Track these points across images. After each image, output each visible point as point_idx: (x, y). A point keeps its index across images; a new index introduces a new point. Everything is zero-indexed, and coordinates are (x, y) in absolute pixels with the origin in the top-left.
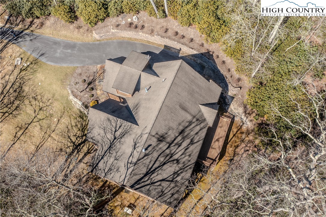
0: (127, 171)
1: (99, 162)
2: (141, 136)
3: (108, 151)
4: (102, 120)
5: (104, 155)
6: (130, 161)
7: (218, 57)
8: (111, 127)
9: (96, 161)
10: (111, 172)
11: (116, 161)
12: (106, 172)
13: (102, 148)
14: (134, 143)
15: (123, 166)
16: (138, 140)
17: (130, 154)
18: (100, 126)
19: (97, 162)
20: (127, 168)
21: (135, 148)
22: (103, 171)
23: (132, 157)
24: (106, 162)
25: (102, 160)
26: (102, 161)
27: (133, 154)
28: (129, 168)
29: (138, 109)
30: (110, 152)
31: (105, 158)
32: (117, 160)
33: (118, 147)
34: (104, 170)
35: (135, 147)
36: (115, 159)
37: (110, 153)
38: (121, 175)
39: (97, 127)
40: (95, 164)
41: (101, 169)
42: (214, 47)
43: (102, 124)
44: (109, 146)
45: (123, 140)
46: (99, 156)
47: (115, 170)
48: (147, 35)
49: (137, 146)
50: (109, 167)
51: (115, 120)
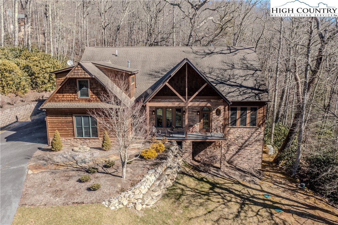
1: (248, 88)
2: (195, 53)
3: (228, 82)
5: (237, 86)
6: (229, 51)
9: (250, 93)
10: (249, 66)
11: (236, 66)
12: (254, 72)
13: (229, 95)
14: (206, 56)
15: (236, 56)
16: (201, 53)
17: (221, 54)
19: (249, 91)
20: (237, 51)
21: (212, 53)
22: (255, 75)
23: (223, 52)
24: (244, 78)
25: (243, 84)
26: (245, 84)
27: (219, 52)
28: (236, 49)
29: (158, 70)
30: (228, 79)
31: (239, 81)
32: (233, 66)
33: (218, 72)
34: (253, 74)
35: (210, 54)
36: (235, 68)
37: (230, 79)
38: (247, 54)
40: (254, 93)
41: (256, 80)
44: (221, 85)
45: (206, 71)
46: (241, 93)
47: (245, 62)
49: (208, 52)
50: (247, 70)
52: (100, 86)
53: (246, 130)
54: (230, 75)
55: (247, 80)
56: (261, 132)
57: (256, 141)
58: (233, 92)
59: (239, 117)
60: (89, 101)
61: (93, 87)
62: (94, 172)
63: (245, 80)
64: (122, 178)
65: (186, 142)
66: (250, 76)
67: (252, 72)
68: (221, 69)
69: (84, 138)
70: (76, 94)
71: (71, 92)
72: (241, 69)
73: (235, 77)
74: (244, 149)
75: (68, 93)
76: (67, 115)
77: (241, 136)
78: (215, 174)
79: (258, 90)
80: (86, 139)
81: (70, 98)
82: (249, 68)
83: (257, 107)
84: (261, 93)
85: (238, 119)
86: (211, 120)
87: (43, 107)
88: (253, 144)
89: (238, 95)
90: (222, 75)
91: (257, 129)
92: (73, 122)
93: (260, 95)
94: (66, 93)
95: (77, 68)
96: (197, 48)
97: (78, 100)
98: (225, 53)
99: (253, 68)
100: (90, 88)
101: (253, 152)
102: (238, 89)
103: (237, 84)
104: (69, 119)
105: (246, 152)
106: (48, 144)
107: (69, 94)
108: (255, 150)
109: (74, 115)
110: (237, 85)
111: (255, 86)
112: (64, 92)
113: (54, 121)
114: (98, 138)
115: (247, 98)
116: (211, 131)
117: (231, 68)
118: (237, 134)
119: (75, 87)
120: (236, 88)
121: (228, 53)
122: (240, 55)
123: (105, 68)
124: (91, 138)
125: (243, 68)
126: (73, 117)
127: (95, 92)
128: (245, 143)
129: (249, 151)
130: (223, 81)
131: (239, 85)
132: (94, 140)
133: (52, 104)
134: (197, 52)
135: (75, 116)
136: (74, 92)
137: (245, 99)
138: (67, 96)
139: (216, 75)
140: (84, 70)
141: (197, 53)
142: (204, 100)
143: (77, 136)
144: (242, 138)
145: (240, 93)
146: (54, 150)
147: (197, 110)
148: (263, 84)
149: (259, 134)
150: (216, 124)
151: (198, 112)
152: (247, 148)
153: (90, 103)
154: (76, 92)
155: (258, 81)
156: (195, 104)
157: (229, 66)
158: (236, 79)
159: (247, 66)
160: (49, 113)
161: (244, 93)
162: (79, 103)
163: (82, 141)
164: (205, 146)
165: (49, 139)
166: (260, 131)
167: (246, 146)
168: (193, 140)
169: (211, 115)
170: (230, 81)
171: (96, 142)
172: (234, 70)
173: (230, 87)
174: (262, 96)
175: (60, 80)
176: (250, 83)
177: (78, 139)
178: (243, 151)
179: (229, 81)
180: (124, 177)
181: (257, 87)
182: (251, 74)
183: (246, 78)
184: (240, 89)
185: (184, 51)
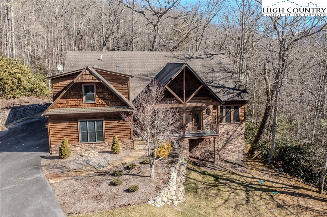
1: (230, 88)
2: (176, 57)
5: (220, 87)
6: (206, 56)
9: (232, 93)
10: (226, 69)
11: (215, 69)
15: (213, 61)
16: (181, 58)
17: (200, 59)
19: (232, 91)
20: (212, 56)
21: (192, 57)
22: (233, 77)
23: (201, 57)
24: (224, 80)
26: (226, 85)
27: (198, 57)
28: (211, 54)
29: (146, 74)
30: (211, 81)
31: (221, 83)
32: (213, 69)
34: (231, 76)
35: (191, 58)
36: (215, 71)
37: (213, 81)
38: (222, 58)
41: (235, 81)
46: (226, 93)
47: (222, 66)
49: (188, 56)
50: (225, 73)
52: (107, 91)
53: (231, 126)
54: (212, 78)
55: (227, 82)
56: (243, 128)
57: (239, 135)
58: (219, 92)
59: (225, 115)
60: (95, 105)
61: (99, 92)
62: (120, 175)
63: (225, 81)
64: (151, 178)
65: (184, 140)
66: (229, 78)
67: (230, 75)
68: (203, 72)
69: (89, 143)
70: (82, 99)
71: (75, 97)
73: (217, 79)
74: (229, 143)
75: (73, 98)
76: (72, 120)
77: (227, 131)
78: (213, 167)
79: (238, 90)
80: (92, 144)
81: (75, 103)
82: (226, 71)
83: (240, 105)
84: (242, 93)
85: (224, 117)
86: (202, 118)
87: (46, 114)
88: (237, 138)
89: (224, 96)
90: (206, 78)
91: (240, 125)
92: (78, 128)
93: (242, 94)
94: (71, 98)
95: (85, 73)
96: (177, 53)
97: (83, 105)
98: (203, 57)
99: (230, 71)
100: (96, 93)
101: (237, 145)
102: (222, 89)
104: (74, 124)
105: (230, 146)
106: (49, 152)
107: (73, 100)
108: (239, 143)
109: (78, 120)
111: (235, 87)
112: (68, 97)
113: (57, 128)
114: (104, 142)
115: (231, 97)
116: (202, 128)
117: (211, 71)
118: (223, 130)
119: (81, 92)
120: (220, 89)
121: (206, 58)
122: (216, 60)
123: (104, 73)
124: (97, 142)
125: (221, 71)
126: (77, 123)
127: (101, 96)
128: (230, 138)
129: (233, 145)
130: (208, 83)
131: (222, 86)
132: (99, 144)
133: (56, 110)
134: (178, 57)
135: (80, 122)
136: (79, 97)
137: (230, 98)
138: (72, 101)
140: (92, 74)
142: (196, 101)
143: (82, 142)
144: (227, 134)
145: (224, 93)
146: (63, 157)
147: (190, 110)
148: (242, 85)
149: (242, 129)
150: (207, 122)
151: (191, 112)
152: (231, 142)
153: (96, 107)
154: (81, 97)
155: (237, 82)
156: (192, 104)
157: (209, 70)
158: (218, 81)
159: (225, 69)
160: (51, 120)
161: (228, 93)
162: (85, 108)
163: (87, 147)
164: (197, 143)
165: (51, 146)
166: (242, 126)
167: (231, 140)
168: (191, 138)
169: (202, 115)
171: (102, 146)
172: (215, 73)
173: (215, 88)
174: (243, 95)
175: (56, 86)
176: (231, 84)
177: (83, 144)
178: (228, 145)
179: (212, 83)
180: (153, 177)
181: (237, 88)
182: (230, 77)
183: (226, 80)
184: (224, 90)
185: (166, 56)
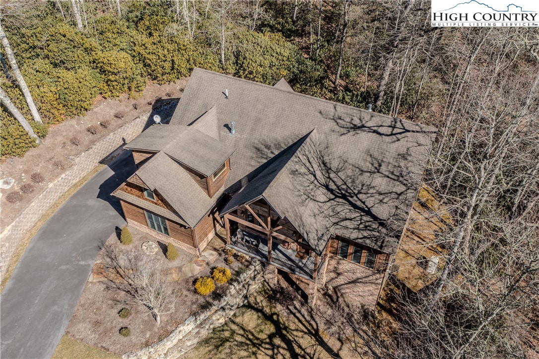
0: (409, 131)
1: (376, 219)
2: (336, 119)
4: (291, 186)
5: (362, 210)
6: (390, 131)
7: (168, 95)
8: (308, 180)
9: (374, 230)
11: (383, 168)
12: (404, 189)
14: (349, 131)
16: (344, 123)
17: (374, 134)
18: (300, 200)
19: (375, 226)
20: (403, 132)
21: (363, 127)
22: (401, 197)
23: (379, 129)
24: (381, 197)
25: (374, 211)
26: (376, 209)
27: (373, 128)
28: (404, 129)
29: (269, 143)
30: (356, 192)
31: (370, 202)
32: (380, 166)
33: (349, 172)
34: (399, 195)
35: (359, 128)
36: (378, 172)
37: (359, 192)
38: (416, 145)
39: (302, 209)
40: (379, 232)
41: (396, 207)
42: (150, 93)
43: (297, 193)
44: (341, 200)
45: (334, 165)
46: (361, 226)
47: (402, 164)
48: (63, 176)
49: (357, 122)
50: (395, 182)
51: (296, 160)
53: (359, 268)
54: (363, 185)
55: (383, 203)
57: (371, 283)
58: (351, 219)
59: (351, 252)
60: (156, 204)
63: (381, 201)
66: (394, 196)
67: (401, 189)
68: (357, 168)
70: (143, 193)
72: (388, 177)
73: (368, 192)
77: (352, 271)
78: (295, 311)
80: (159, 233)
81: (138, 194)
82: (401, 179)
89: (354, 229)
92: (145, 215)
93: (386, 239)
94: (134, 188)
95: (135, 176)
97: (145, 198)
98: (382, 132)
99: (407, 181)
102: (361, 216)
103: (365, 207)
107: (136, 190)
108: (369, 291)
110: (364, 209)
111: (387, 220)
114: (170, 238)
115: (365, 237)
117: (373, 170)
118: (347, 267)
120: (359, 215)
121: (387, 135)
122: (403, 146)
124: (164, 234)
125: (390, 176)
127: (160, 198)
130: (347, 194)
131: (366, 209)
132: (166, 237)
134: (340, 118)
139: (343, 178)
141: (338, 121)
143: (151, 228)
145: (359, 225)
149: (377, 279)
157: (372, 164)
158: (369, 195)
159: (401, 173)
161: (366, 227)
166: (378, 276)
170: (357, 197)
172: (376, 175)
173: (352, 208)
176: (384, 211)
179: (355, 198)
182: (396, 193)
183: (384, 198)
184: (365, 218)
185: (320, 112)
